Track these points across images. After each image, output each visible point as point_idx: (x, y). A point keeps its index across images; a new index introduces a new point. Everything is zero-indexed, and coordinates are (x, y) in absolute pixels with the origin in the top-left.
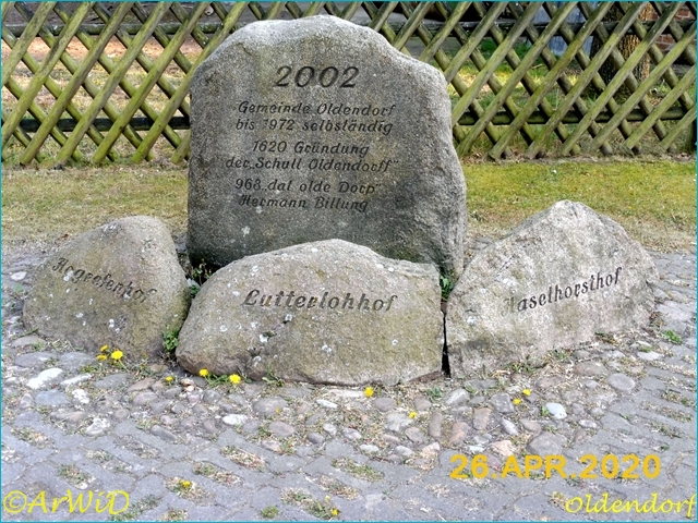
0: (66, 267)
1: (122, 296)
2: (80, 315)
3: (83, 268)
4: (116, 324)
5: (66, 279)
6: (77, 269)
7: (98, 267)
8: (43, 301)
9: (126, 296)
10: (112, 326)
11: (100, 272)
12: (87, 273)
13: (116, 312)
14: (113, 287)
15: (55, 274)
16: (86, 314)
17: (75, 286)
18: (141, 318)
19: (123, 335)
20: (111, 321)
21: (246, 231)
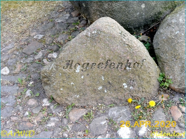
0: (74, 64)
1: (125, 69)
2: (100, 88)
3: (87, 62)
4: (129, 85)
5: (78, 71)
6: (82, 63)
7: (98, 58)
8: (68, 88)
9: (128, 68)
10: (126, 87)
11: (101, 60)
12: (91, 63)
13: (125, 78)
14: (116, 66)
15: (67, 70)
16: (104, 86)
17: (86, 73)
18: (144, 77)
19: (137, 89)
20: (124, 84)
21: (143, 6)
